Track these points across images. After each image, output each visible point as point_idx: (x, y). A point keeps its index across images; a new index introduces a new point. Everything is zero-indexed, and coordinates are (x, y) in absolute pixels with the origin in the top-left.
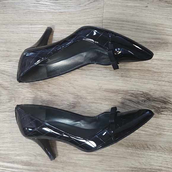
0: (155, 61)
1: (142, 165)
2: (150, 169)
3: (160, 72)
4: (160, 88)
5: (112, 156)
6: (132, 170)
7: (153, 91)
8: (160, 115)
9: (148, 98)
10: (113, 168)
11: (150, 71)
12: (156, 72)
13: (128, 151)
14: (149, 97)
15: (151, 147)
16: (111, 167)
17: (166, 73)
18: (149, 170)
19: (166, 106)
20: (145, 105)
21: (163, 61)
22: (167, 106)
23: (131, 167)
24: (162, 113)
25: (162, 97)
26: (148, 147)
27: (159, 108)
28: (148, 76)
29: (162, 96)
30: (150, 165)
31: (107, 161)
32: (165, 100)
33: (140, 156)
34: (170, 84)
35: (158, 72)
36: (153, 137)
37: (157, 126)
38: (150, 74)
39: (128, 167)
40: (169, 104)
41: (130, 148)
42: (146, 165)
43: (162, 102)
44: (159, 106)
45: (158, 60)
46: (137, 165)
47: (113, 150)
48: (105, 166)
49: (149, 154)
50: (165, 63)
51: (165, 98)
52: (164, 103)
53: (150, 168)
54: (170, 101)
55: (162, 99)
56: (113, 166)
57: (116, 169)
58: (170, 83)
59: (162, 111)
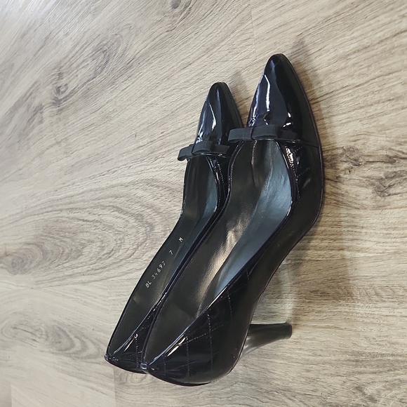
0: (352, 57)
1: (374, 344)
2: (392, 355)
3: (367, 82)
4: (375, 123)
5: (313, 326)
6: (357, 361)
7: (362, 136)
8: (388, 199)
9: (355, 160)
10: (321, 358)
11: (347, 88)
12: (359, 86)
13: (340, 309)
14: (356, 155)
15: (384, 294)
16: (315, 355)
17: (381, 78)
18: (391, 358)
19: (395, 170)
20: (352, 182)
21: (369, 49)
22: (398, 169)
23: (353, 353)
24: (392, 191)
25: (383, 148)
26: (377, 294)
27: (382, 179)
28: (346, 102)
29: (383, 143)
30: (389, 342)
31: (308, 339)
32: (390, 154)
33: (366, 320)
34: (393, 106)
35: (363, 84)
36: (382, 263)
37: (385, 232)
38: (348, 95)
39: (346, 352)
40: (402, 161)
41: (342, 302)
42: (381, 343)
43: (385, 162)
44: (382, 175)
45: (358, 51)
46: (363, 345)
47: (313, 311)
48: (306, 353)
49: (384, 314)
50: (373, 52)
51: (390, 149)
52: (391, 163)
53: (390, 352)
54: (403, 153)
55: (384, 153)
56: (320, 353)
57: (325, 358)
58: (393, 102)
59: (390, 186)
